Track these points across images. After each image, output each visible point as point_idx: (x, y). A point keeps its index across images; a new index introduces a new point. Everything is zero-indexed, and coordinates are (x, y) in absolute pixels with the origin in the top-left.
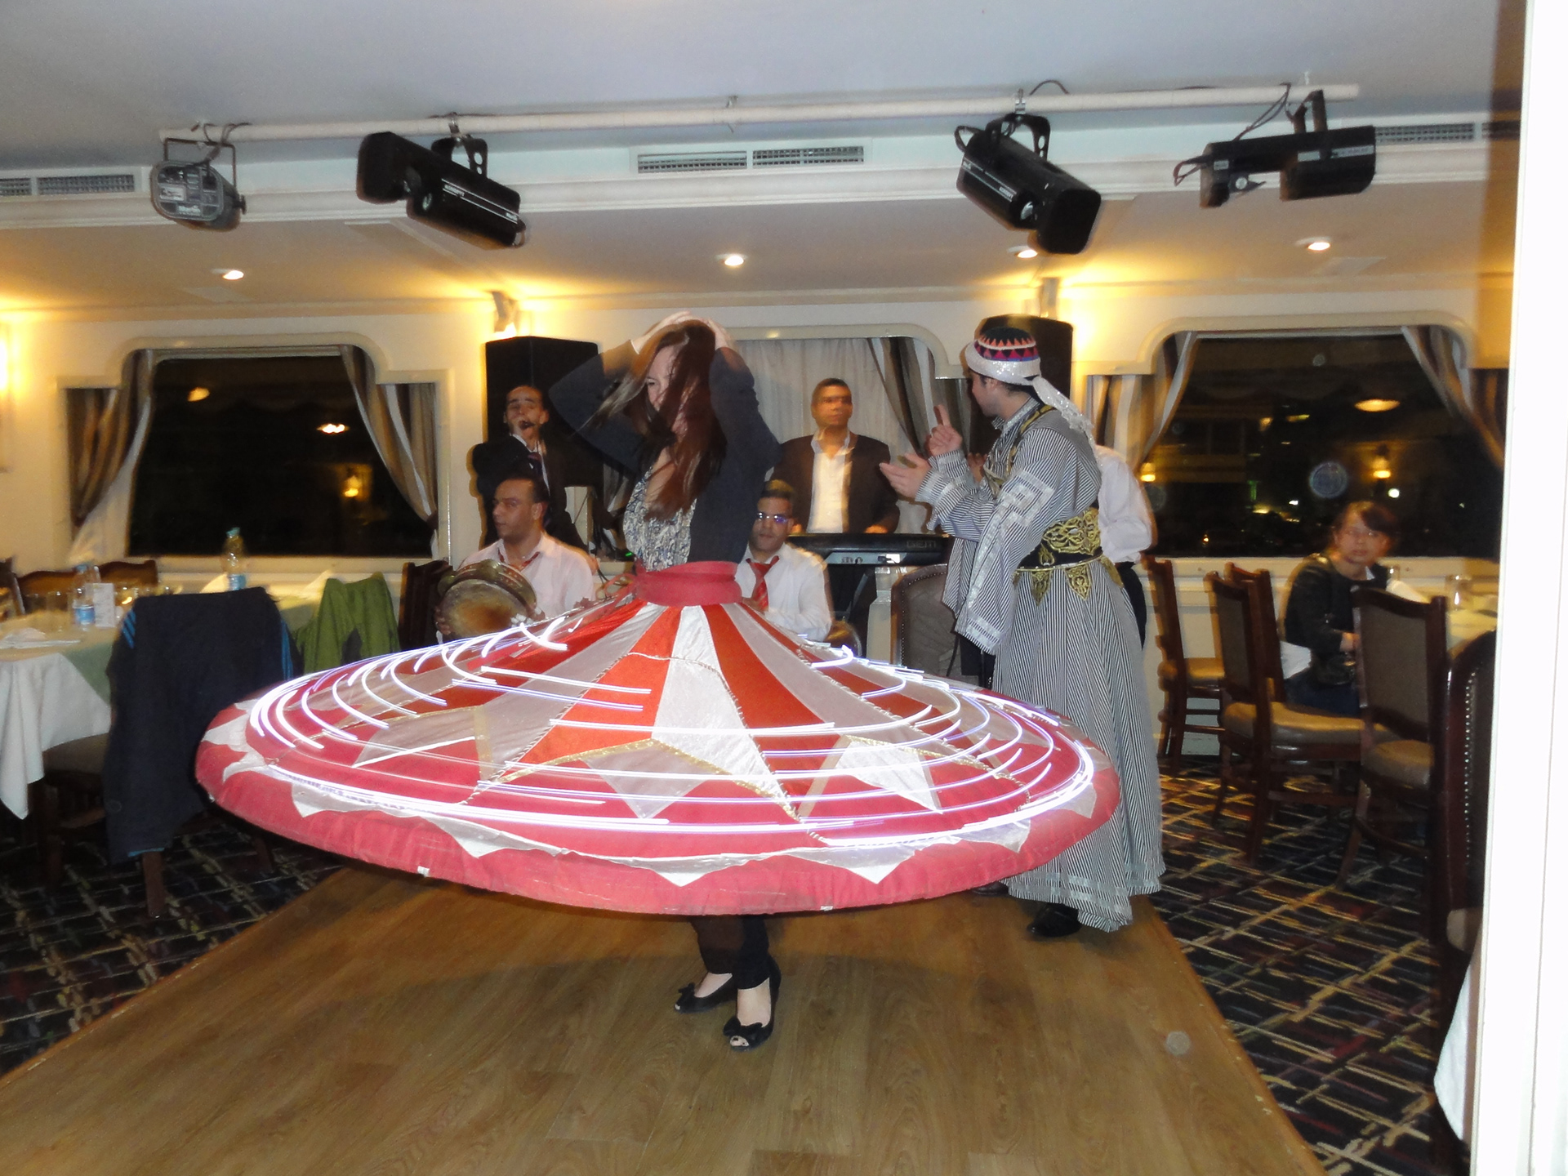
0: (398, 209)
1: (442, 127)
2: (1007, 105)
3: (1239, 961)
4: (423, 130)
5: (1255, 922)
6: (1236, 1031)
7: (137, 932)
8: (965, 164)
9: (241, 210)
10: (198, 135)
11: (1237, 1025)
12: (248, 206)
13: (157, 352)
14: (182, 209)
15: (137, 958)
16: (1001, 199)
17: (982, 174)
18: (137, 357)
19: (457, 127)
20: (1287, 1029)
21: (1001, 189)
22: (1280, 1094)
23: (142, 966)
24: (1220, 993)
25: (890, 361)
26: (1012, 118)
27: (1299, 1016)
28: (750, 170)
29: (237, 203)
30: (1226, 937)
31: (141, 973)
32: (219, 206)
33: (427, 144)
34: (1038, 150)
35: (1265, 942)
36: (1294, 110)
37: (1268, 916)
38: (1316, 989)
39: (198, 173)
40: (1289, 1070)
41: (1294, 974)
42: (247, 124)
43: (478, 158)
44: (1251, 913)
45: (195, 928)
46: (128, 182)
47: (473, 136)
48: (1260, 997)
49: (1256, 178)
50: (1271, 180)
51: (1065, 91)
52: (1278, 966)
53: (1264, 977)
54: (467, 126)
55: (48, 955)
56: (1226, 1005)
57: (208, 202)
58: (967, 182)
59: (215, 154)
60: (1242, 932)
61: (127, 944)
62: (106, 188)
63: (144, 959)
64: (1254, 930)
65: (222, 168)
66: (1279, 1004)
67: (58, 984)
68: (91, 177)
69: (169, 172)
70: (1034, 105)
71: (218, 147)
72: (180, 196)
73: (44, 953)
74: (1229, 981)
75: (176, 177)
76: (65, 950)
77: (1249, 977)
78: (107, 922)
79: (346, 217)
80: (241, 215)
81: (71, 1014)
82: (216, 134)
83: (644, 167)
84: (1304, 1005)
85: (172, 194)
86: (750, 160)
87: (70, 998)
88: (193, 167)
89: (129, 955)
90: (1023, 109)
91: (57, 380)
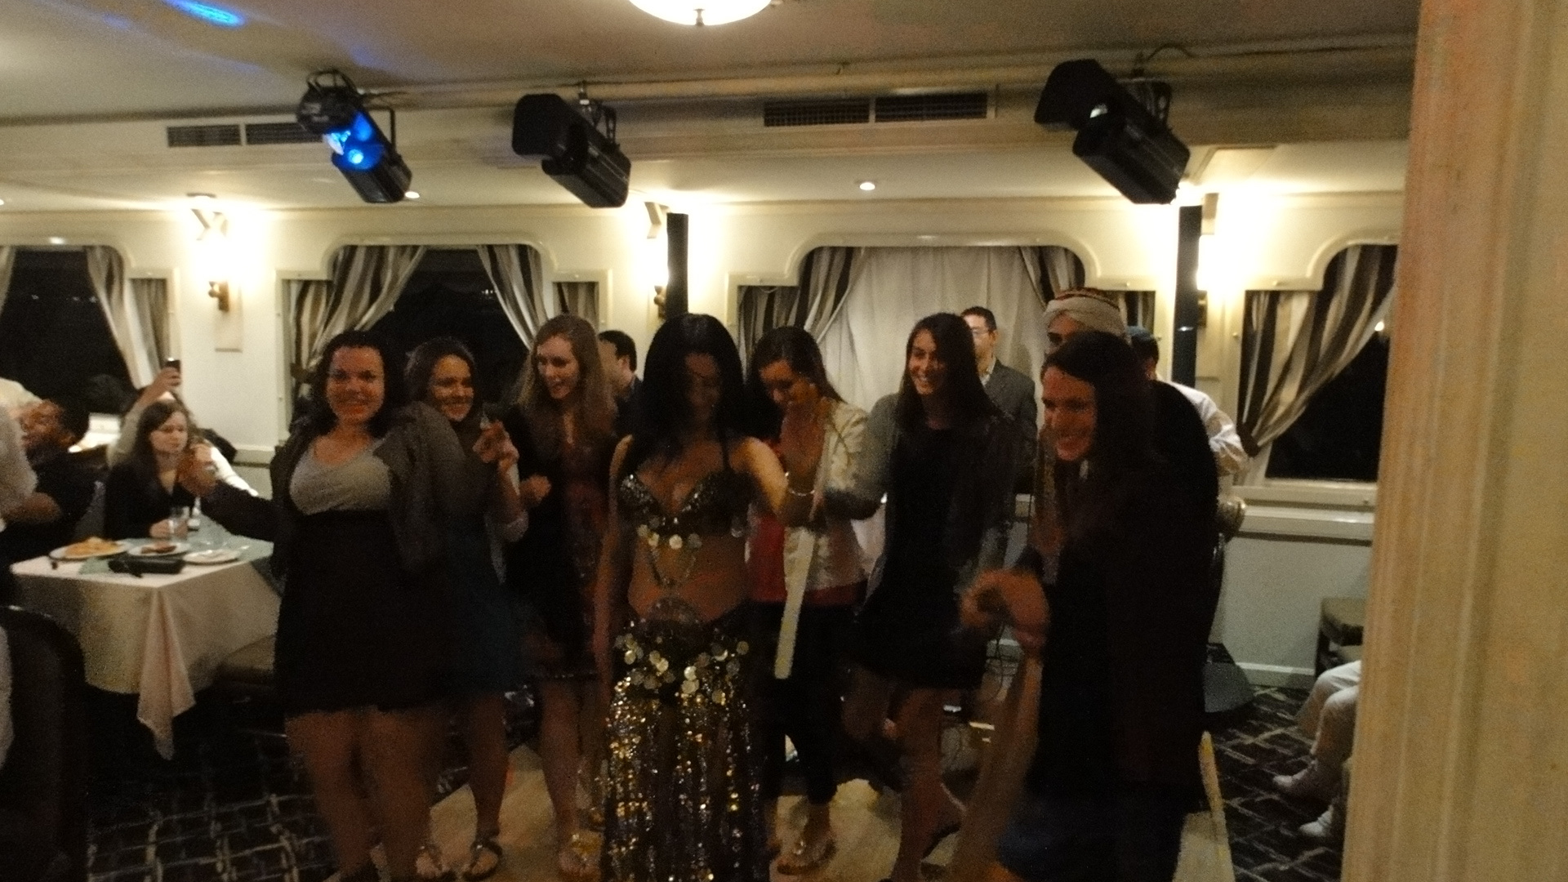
19: (584, 93)
28: (873, 126)
62: (300, 137)
68: (290, 124)
86: (872, 111)
91: (279, 272)
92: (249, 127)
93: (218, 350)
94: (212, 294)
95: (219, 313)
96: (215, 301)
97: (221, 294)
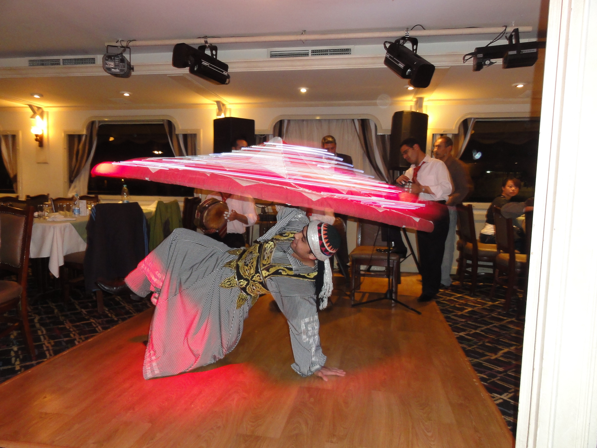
0: (186, 70)
1: (202, 41)
2: (402, 34)
3: (475, 340)
4: (195, 42)
5: (482, 329)
6: (471, 361)
7: (94, 317)
8: (387, 55)
9: (132, 70)
10: (118, 44)
11: (471, 359)
12: (135, 69)
13: (99, 122)
14: (113, 70)
15: (95, 324)
16: (399, 68)
17: (393, 59)
18: (93, 123)
19: (207, 41)
20: (489, 361)
21: (399, 64)
22: (482, 379)
23: (97, 327)
24: (467, 349)
25: (361, 128)
26: (404, 38)
27: (494, 357)
28: (310, 57)
29: (131, 68)
30: (471, 333)
31: (97, 329)
32: (126, 69)
33: (197, 48)
34: (413, 50)
35: (486, 335)
36: (508, 35)
37: (488, 327)
38: (502, 350)
39: (118, 57)
40: (487, 373)
41: (494, 345)
42: (136, 40)
43: (214, 52)
44: (482, 326)
45: (114, 317)
46: (93, 61)
47: (213, 45)
48: (481, 351)
49: (493, 60)
50: (499, 61)
51: (424, 29)
52: (489, 342)
53: (483, 345)
54: (210, 41)
55: (67, 323)
56: (468, 353)
57: (122, 68)
58: (387, 62)
59: (124, 51)
60: (477, 331)
61: (92, 320)
62: (86, 63)
63: (98, 325)
64: (482, 331)
65: (126, 56)
66: (487, 354)
67: (70, 331)
68: (81, 59)
69: (109, 57)
70: (412, 34)
71: (125, 48)
72: (112, 66)
73: (65, 322)
74: (470, 346)
75: (111, 59)
76: (72, 321)
77: (478, 345)
78: (85, 314)
79: (168, 73)
80: (132, 72)
81: (75, 339)
82: (124, 44)
83: (272, 56)
84: (496, 354)
85: (110, 65)
86: (310, 54)
87: (74, 335)
88: (117, 56)
89: (93, 324)
90: (408, 35)
91: (65, 132)
92: (64, 60)
93: (38, 163)
94: (36, 140)
95: (39, 148)
96: (36, 144)
97: (40, 140)
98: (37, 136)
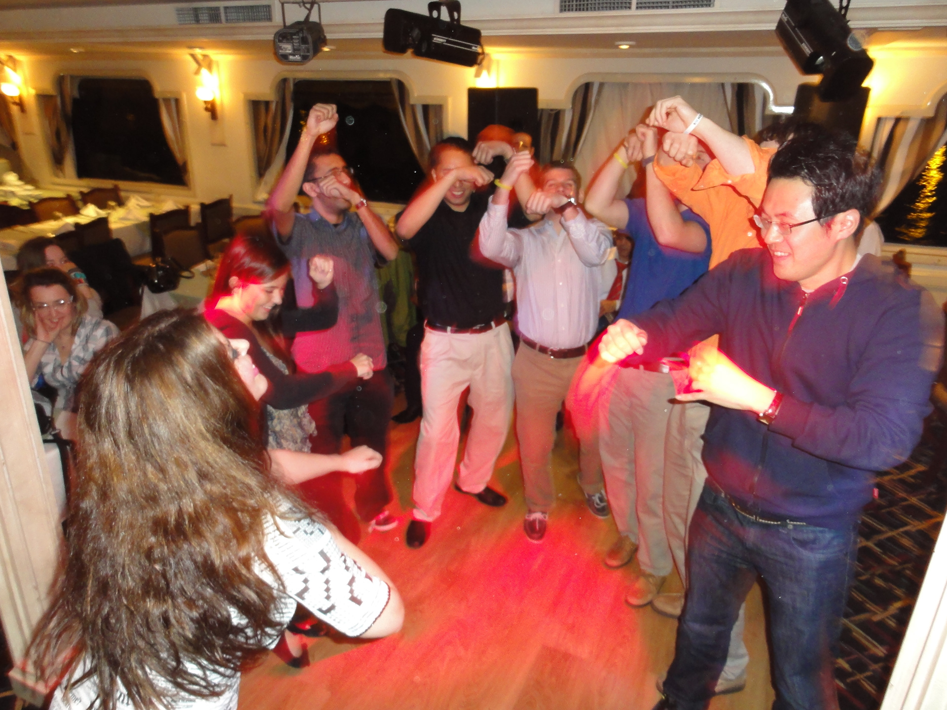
5: (882, 537)
8: (784, 14)
13: (294, 79)
14: (291, 57)
16: (803, 52)
17: (793, 29)
18: (285, 81)
21: (803, 44)
25: (735, 98)
27: (878, 616)
28: (634, 10)
34: (841, 8)
37: (894, 533)
39: (298, 35)
41: (891, 585)
43: (456, 15)
44: (884, 529)
46: (268, 12)
48: (860, 598)
52: (881, 576)
53: (869, 583)
57: (304, 53)
60: (870, 544)
68: (251, 7)
69: (283, 37)
71: (312, 4)
72: (289, 50)
75: (287, 39)
83: (563, 8)
84: (885, 609)
85: (286, 49)
86: (634, 5)
88: (295, 32)
91: (246, 95)
92: (226, 8)
93: (213, 145)
94: (207, 109)
95: (210, 120)
96: (207, 115)
97: (212, 109)
98: (206, 102)
